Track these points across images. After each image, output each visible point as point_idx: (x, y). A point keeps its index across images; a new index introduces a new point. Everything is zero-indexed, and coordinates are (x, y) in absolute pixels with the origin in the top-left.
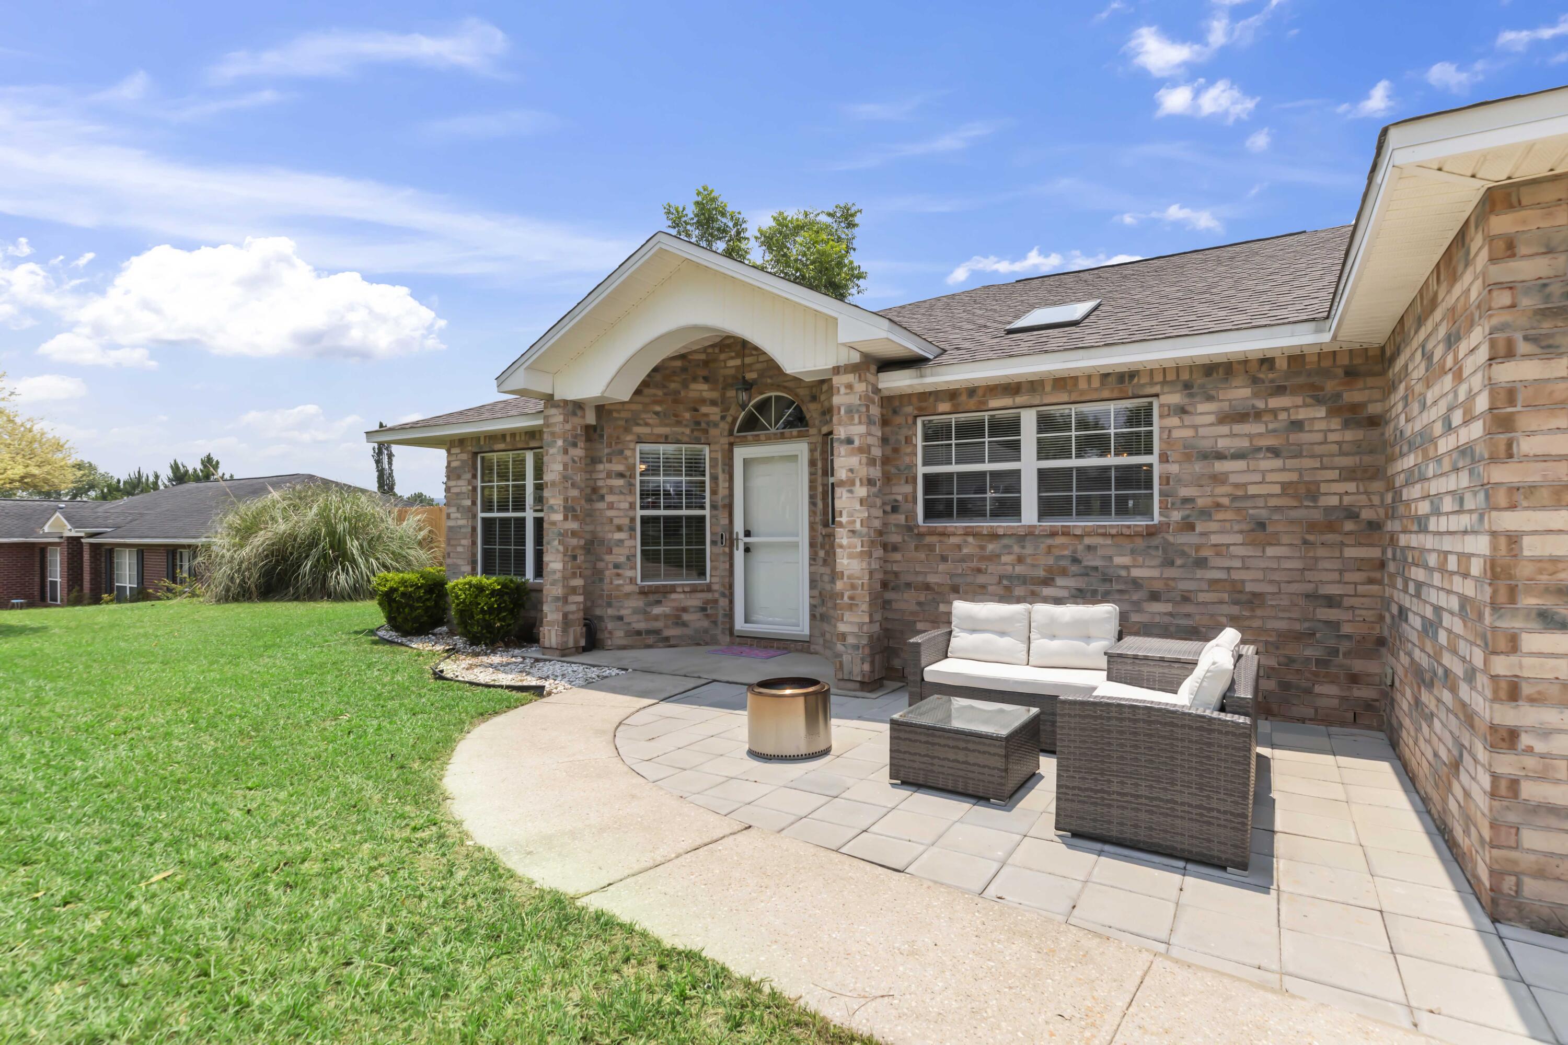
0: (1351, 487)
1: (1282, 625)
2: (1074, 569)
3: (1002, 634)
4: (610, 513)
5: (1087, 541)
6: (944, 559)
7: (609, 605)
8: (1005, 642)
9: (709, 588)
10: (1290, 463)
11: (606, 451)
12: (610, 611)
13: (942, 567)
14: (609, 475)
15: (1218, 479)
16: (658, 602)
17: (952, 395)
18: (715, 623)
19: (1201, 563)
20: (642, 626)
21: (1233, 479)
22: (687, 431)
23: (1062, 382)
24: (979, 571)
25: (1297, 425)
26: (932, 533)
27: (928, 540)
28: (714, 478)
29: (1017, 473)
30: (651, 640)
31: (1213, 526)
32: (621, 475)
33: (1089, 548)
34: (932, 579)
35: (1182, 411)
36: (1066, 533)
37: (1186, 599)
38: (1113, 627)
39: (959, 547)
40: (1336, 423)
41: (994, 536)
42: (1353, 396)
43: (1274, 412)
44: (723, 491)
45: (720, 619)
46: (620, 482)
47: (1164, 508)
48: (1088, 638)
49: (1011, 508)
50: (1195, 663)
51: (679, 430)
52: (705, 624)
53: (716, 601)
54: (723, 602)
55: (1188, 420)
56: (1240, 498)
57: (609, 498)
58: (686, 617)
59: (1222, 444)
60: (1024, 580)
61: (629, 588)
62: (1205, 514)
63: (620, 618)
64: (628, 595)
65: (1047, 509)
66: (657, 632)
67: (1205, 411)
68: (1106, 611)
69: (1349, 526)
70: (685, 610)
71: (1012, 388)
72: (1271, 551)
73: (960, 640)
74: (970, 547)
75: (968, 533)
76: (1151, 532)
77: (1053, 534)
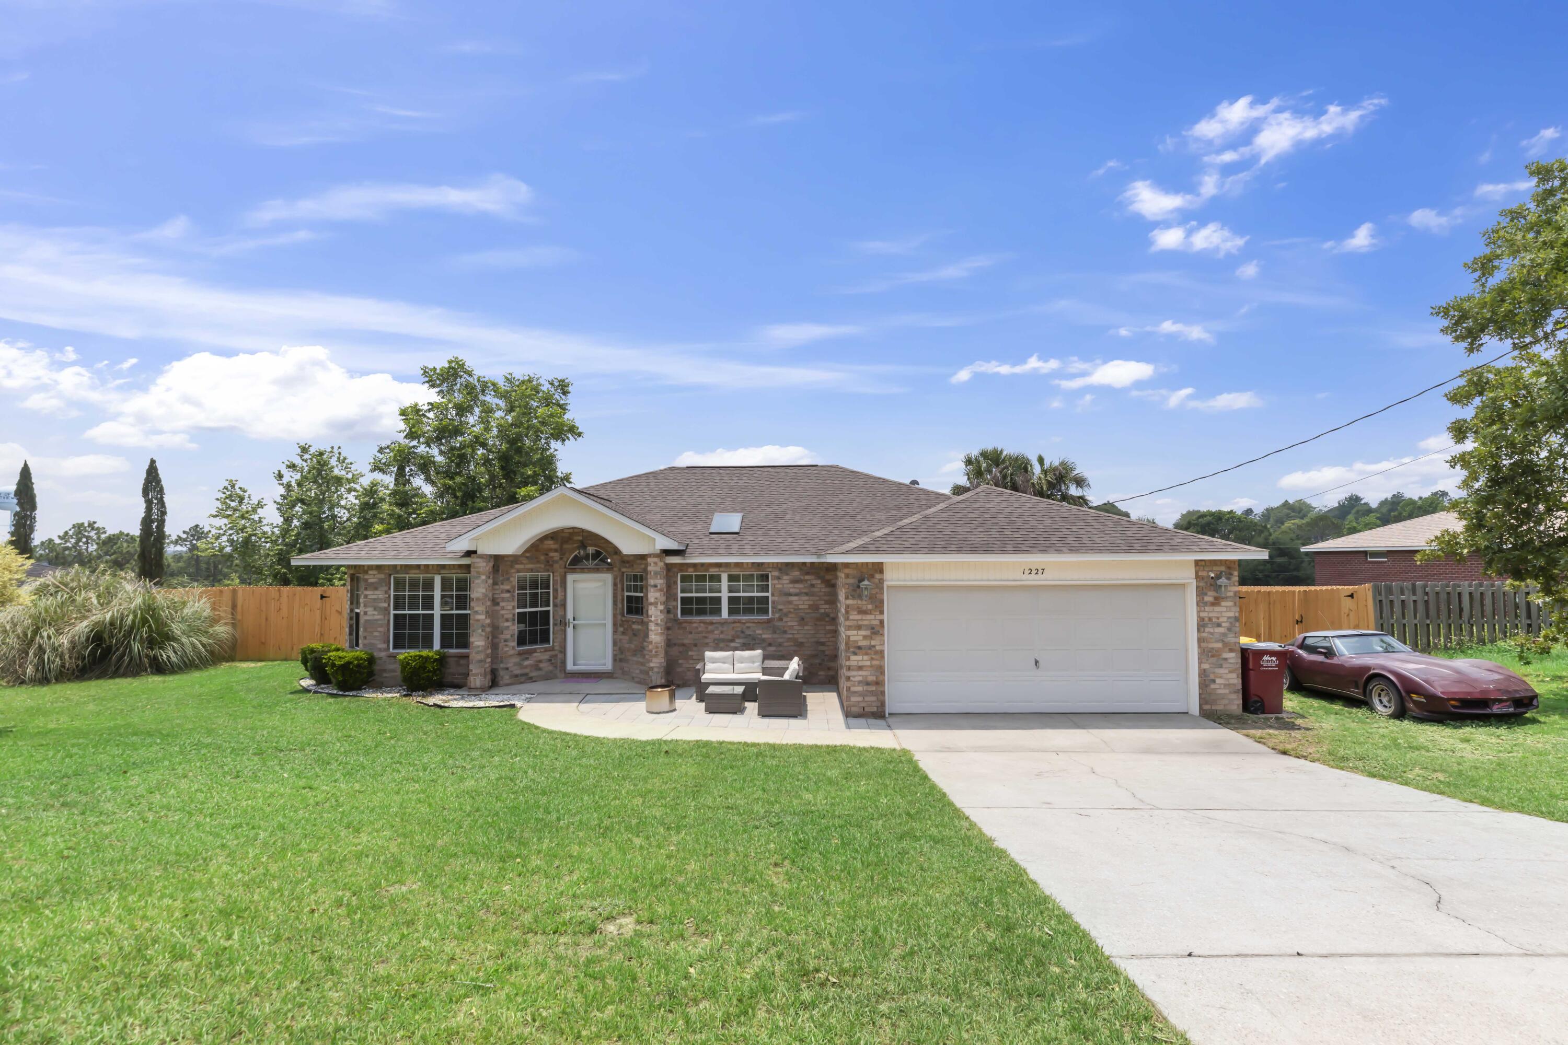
0: (827, 606)
1: (809, 653)
2: (742, 635)
3: (724, 663)
4: (502, 612)
5: (747, 625)
6: (691, 633)
7: (502, 662)
8: (726, 666)
9: (552, 649)
10: (812, 598)
11: (501, 578)
12: (502, 665)
13: (690, 636)
14: (502, 592)
15: (790, 602)
16: (527, 659)
17: (695, 566)
18: (556, 667)
19: (785, 632)
20: (518, 672)
21: (795, 603)
22: (543, 566)
23: (737, 565)
24: (706, 637)
25: (813, 586)
26: (686, 622)
27: (684, 625)
28: (555, 590)
29: (720, 598)
30: (523, 679)
31: (788, 619)
32: (508, 591)
33: (748, 627)
34: (686, 641)
35: (779, 578)
36: (739, 621)
37: (780, 645)
38: (761, 658)
39: (697, 628)
40: (823, 586)
41: (712, 623)
42: (828, 577)
43: (806, 581)
44: (560, 597)
45: (559, 664)
46: (508, 595)
47: (773, 612)
48: (753, 662)
49: (718, 611)
50: (787, 668)
51: (538, 565)
52: (551, 668)
53: (556, 656)
54: (560, 656)
55: (781, 581)
56: (797, 609)
57: (502, 604)
58: (541, 665)
59: (791, 590)
60: (723, 640)
61: (512, 652)
62: (786, 615)
63: (507, 669)
64: (511, 656)
65: (731, 612)
66: (526, 674)
67: (786, 579)
68: (758, 652)
69: (827, 619)
70: (540, 661)
71: (718, 565)
72: (806, 628)
73: (709, 666)
74: (702, 627)
75: (701, 622)
76: (769, 621)
77: (734, 622)
